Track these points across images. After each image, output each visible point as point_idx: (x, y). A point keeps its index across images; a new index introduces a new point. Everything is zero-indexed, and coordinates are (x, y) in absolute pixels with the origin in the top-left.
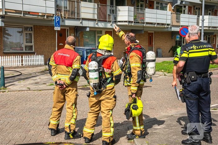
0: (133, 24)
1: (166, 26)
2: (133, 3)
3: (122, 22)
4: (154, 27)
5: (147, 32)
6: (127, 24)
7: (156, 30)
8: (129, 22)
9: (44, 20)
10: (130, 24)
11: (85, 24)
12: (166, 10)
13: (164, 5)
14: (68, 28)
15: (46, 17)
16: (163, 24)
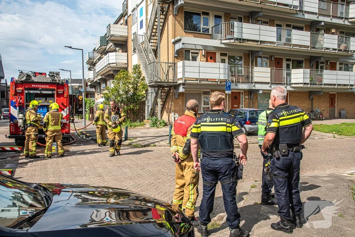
0: (309, 86)
1: (349, 87)
2: (311, 65)
3: (298, 84)
4: (334, 88)
5: (328, 93)
6: (302, 85)
7: (338, 91)
8: (305, 84)
9: (218, 85)
10: (306, 86)
11: (258, 87)
12: (352, 71)
13: (350, 66)
14: (243, 91)
15: (219, 83)
16: (345, 85)
